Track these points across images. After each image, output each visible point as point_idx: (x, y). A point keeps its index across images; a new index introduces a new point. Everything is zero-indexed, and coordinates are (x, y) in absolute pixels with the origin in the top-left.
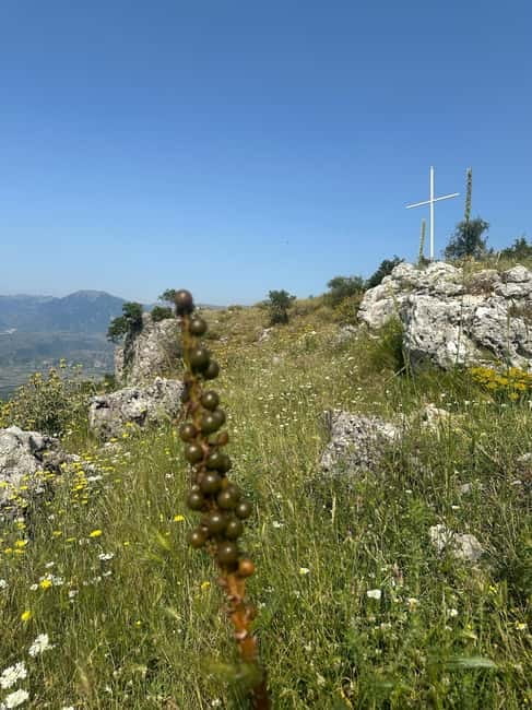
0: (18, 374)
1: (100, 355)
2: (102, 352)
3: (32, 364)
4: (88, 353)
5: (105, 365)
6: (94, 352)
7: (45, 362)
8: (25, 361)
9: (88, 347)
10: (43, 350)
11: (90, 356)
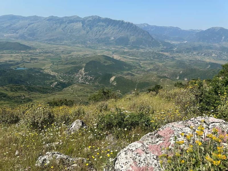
0: (185, 56)
1: (215, 52)
2: (216, 51)
3: (190, 53)
4: (211, 51)
5: (216, 56)
6: (213, 50)
7: (195, 53)
8: (188, 52)
9: (211, 48)
10: (195, 49)
11: (211, 52)
